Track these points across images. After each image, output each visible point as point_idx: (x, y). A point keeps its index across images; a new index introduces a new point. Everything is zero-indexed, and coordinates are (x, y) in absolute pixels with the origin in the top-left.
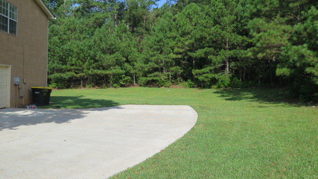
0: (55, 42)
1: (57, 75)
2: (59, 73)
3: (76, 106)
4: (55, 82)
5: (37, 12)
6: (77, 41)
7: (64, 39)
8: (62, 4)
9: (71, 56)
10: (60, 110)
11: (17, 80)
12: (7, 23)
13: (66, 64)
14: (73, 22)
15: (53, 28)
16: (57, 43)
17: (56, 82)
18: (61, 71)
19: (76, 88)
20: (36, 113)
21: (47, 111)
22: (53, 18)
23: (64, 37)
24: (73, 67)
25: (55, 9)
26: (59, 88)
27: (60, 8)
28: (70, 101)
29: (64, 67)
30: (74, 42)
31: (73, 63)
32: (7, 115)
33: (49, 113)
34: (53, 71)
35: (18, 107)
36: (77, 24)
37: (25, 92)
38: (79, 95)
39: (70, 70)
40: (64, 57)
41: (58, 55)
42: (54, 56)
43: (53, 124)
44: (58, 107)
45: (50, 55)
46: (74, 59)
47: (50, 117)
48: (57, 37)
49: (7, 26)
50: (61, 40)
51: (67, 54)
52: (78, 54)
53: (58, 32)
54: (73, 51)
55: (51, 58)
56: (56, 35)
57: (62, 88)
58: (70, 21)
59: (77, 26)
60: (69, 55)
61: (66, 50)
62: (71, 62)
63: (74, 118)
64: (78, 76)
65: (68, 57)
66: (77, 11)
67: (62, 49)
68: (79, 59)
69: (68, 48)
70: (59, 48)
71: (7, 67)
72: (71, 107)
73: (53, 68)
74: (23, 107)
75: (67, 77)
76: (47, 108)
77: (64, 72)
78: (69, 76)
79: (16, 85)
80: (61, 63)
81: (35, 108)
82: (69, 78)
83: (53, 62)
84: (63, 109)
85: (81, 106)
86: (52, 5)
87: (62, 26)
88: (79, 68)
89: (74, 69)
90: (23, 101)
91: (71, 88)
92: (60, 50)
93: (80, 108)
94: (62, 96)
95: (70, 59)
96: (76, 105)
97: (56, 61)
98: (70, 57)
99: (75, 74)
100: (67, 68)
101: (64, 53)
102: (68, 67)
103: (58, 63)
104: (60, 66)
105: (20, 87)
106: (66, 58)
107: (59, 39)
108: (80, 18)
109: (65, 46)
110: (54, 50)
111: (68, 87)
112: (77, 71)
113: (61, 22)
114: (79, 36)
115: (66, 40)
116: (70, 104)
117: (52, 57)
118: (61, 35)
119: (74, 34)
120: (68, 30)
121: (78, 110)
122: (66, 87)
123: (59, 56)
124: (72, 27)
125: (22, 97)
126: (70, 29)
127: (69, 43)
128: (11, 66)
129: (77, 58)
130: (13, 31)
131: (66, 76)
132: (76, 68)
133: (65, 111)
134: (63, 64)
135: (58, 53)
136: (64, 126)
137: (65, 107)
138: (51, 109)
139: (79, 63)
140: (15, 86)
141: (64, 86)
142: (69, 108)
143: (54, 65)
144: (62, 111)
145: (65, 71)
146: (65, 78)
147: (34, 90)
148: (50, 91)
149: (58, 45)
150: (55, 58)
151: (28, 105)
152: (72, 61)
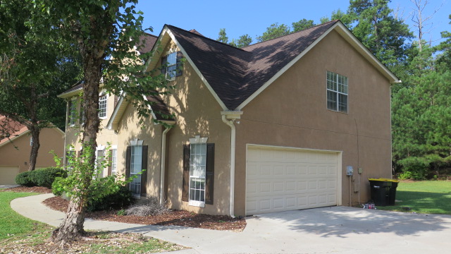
0: (406, 112)
1: (412, 159)
2: (414, 156)
3: (437, 210)
4: (408, 170)
5: (375, 78)
6: (442, 106)
7: (420, 106)
8: (416, 55)
9: (433, 130)
10: (409, 214)
11: (350, 169)
12: (336, 100)
13: (425, 143)
14: (434, 79)
15: (402, 93)
16: (410, 113)
17: (410, 170)
18: (416, 153)
19: (443, 179)
20: (372, 216)
21: (388, 215)
22: (397, 81)
23: (420, 103)
24: (435, 147)
25: (406, 64)
26: (415, 179)
27: (412, 63)
28: (429, 200)
29: (421, 147)
30: (436, 109)
31: (436, 140)
32: (336, 216)
33: (390, 217)
34: (405, 153)
35: (352, 206)
36: (439, 81)
37: (361, 186)
38: (447, 191)
39: (431, 152)
40: (421, 133)
41: (411, 130)
42: (405, 132)
43: (391, 235)
44: (407, 210)
45: (399, 132)
46: (436, 135)
47: (390, 224)
48: (409, 105)
49: (336, 103)
50: (416, 108)
51: (426, 127)
52: (443, 126)
53: (410, 98)
54: (434, 123)
55: (401, 135)
56: (407, 102)
57: (420, 179)
58: (429, 79)
59: (440, 83)
60: (428, 129)
61: (424, 122)
62: (432, 140)
63: (426, 228)
64: (445, 160)
65: (427, 132)
66: (440, 61)
67: (418, 120)
68: (445, 134)
69: (426, 118)
70: (413, 120)
71: (337, 153)
72: (427, 210)
73: (406, 150)
74: (357, 206)
75: (427, 163)
76: (391, 210)
77: (421, 156)
78: (429, 161)
79: (349, 176)
80: (417, 141)
81: (373, 208)
82: (430, 164)
83: (405, 141)
84: (414, 212)
85: (445, 210)
86: (402, 60)
87: (417, 88)
88: (447, 148)
89: (438, 150)
90: (359, 198)
91: (435, 179)
92: (414, 123)
93: (441, 214)
94: (418, 191)
95: (430, 136)
96: (436, 207)
97: (409, 140)
98: (430, 132)
99: (440, 158)
100: (426, 149)
101: (421, 127)
102: (429, 147)
103: (411, 142)
104: (415, 146)
105: (354, 178)
106: (424, 134)
107: (413, 107)
108: (444, 72)
109: (422, 116)
110: (405, 124)
111: (429, 177)
112: (443, 153)
113: (415, 82)
114: (444, 99)
115: (423, 107)
116: (426, 206)
117: (403, 134)
118: (414, 101)
119: (436, 97)
120: (426, 92)
121: (437, 217)
122: (426, 177)
123: (413, 132)
124: (431, 87)
125: (357, 192)
126: (428, 90)
127: (429, 111)
128: (342, 152)
129: (442, 133)
130: (343, 108)
131: (425, 160)
132: (441, 148)
133: (416, 217)
134: (419, 144)
135: (411, 127)
136: (407, 241)
137: (417, 210)
138: (395, 212)
139: (445, 140)
140: (348, 178)
141: (423, 175)
142: (424, 211)
143: (405, 146)
144: (411, 216)
145: (424, 153)
146: (424, 164)
147: (373, 183)
148: (395, 185)
149: (412, 115)
150: (407, 135)
151: (364, 203)
152: (434, 138)
